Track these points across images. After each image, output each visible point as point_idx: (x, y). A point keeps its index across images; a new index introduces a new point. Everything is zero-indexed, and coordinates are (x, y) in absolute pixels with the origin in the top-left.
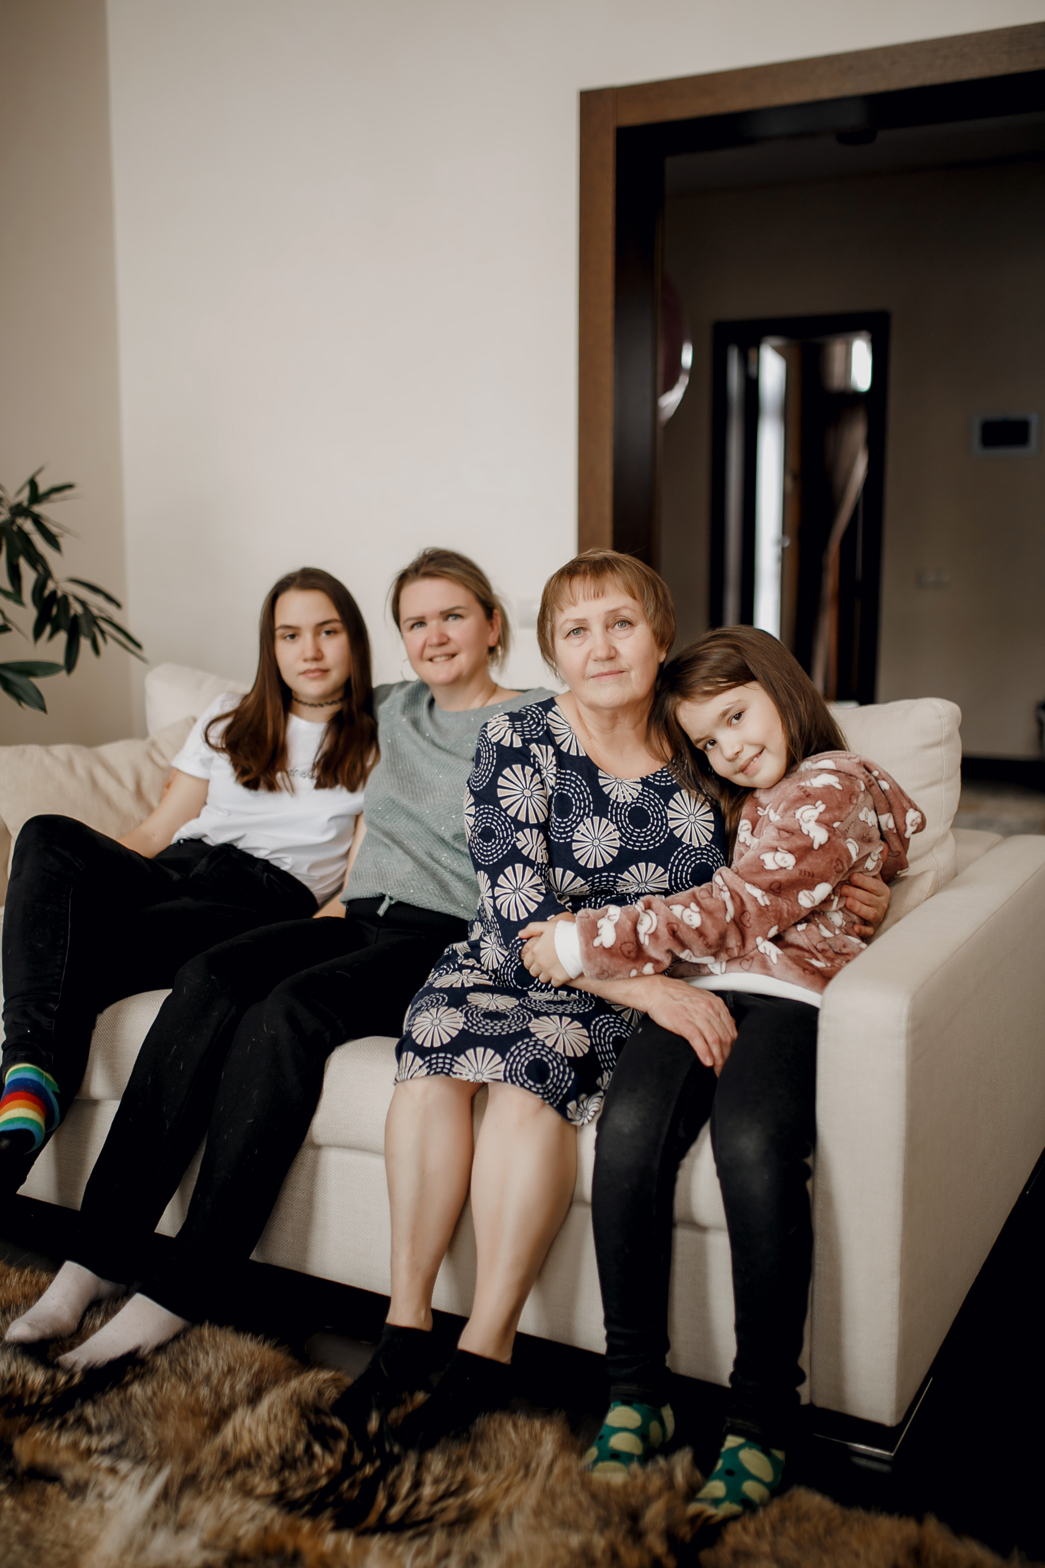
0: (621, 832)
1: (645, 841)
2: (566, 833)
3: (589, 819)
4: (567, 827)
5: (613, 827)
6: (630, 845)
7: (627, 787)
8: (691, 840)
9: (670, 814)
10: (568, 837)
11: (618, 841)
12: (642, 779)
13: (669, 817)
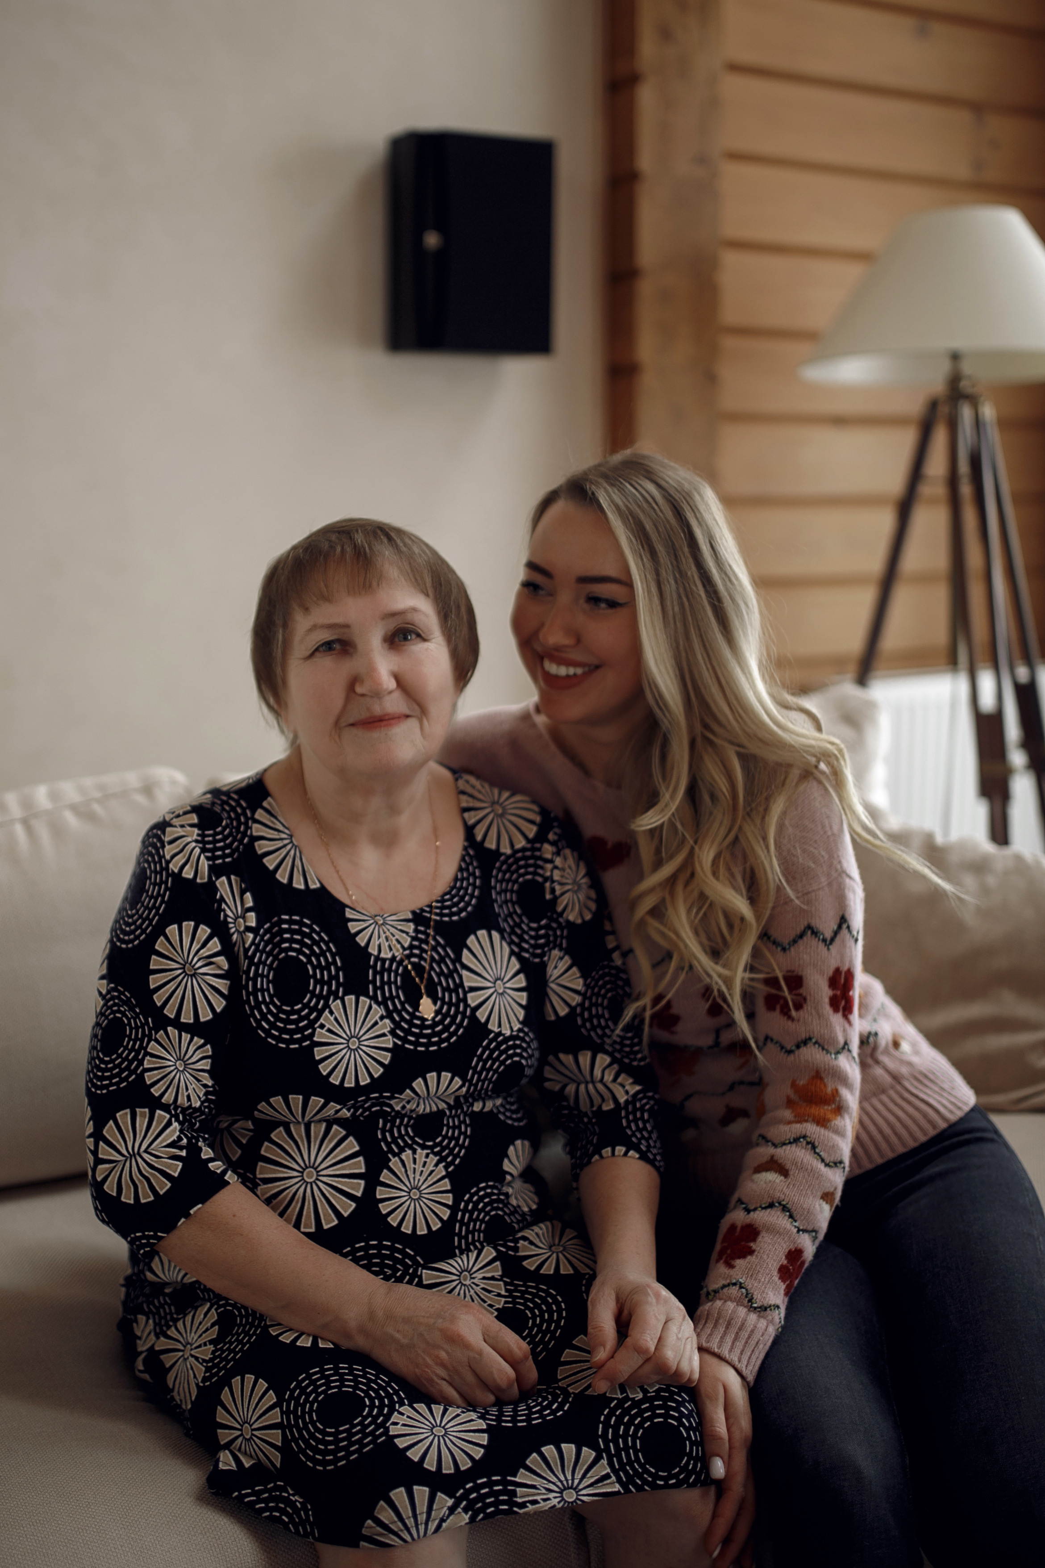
0: (393, 1020)
1: (434, 1034)
2: (301, 1030)
3: (339, 1001)
4: (301, 1019)
5: (378, 1011)
6: (410, 1043)
7: (393, 930)
8: (500, 1026)
9: (469, 980)
10: (304, 1038)
11: (390, 1037)
12: (413, 913)
13: (467, 984)
